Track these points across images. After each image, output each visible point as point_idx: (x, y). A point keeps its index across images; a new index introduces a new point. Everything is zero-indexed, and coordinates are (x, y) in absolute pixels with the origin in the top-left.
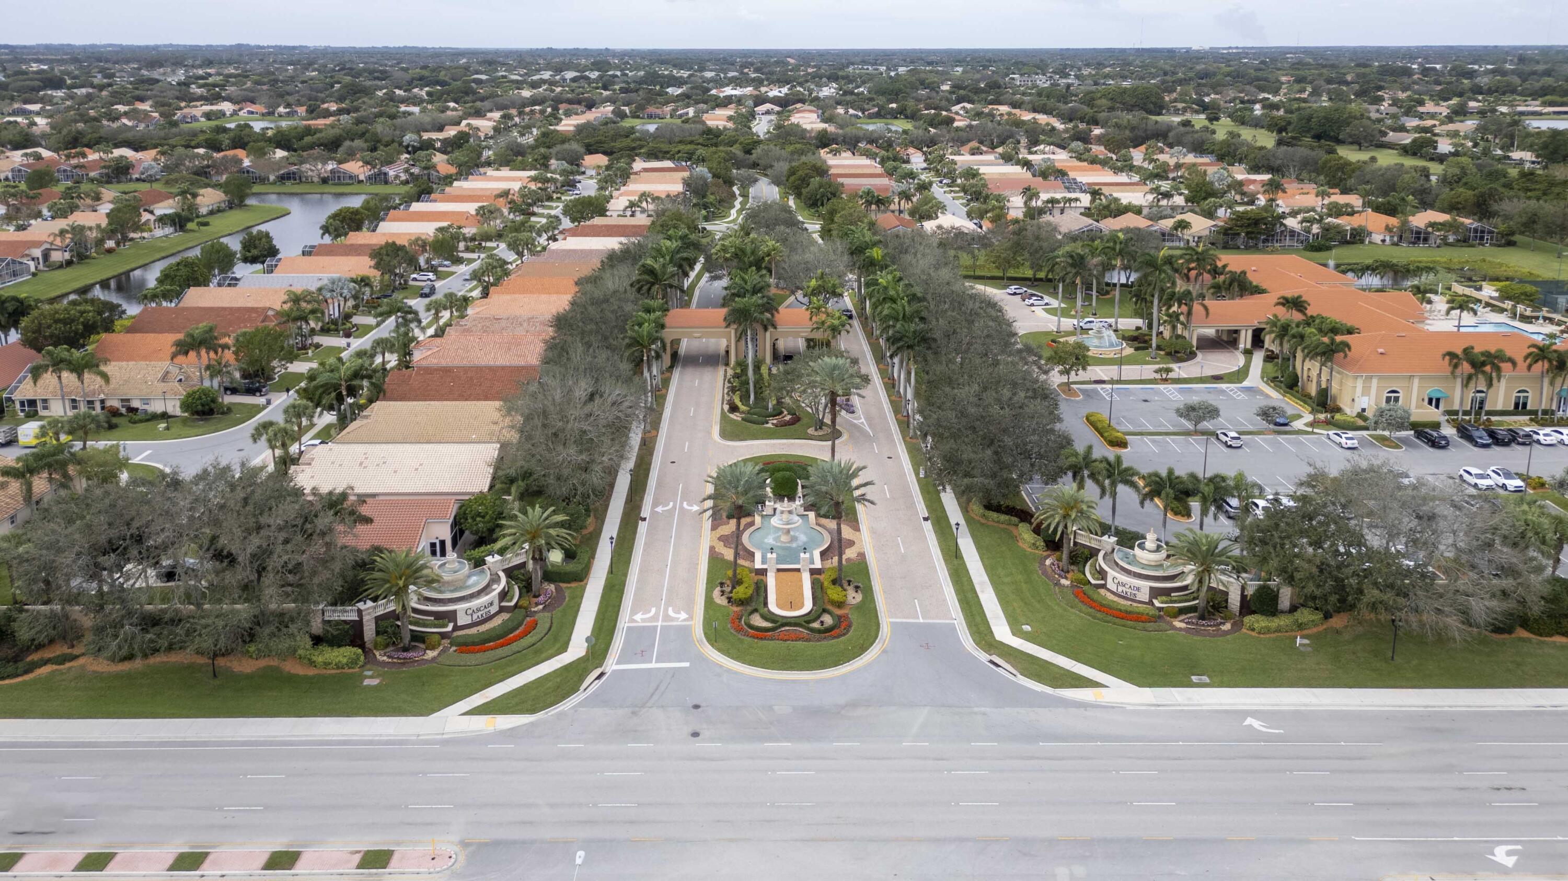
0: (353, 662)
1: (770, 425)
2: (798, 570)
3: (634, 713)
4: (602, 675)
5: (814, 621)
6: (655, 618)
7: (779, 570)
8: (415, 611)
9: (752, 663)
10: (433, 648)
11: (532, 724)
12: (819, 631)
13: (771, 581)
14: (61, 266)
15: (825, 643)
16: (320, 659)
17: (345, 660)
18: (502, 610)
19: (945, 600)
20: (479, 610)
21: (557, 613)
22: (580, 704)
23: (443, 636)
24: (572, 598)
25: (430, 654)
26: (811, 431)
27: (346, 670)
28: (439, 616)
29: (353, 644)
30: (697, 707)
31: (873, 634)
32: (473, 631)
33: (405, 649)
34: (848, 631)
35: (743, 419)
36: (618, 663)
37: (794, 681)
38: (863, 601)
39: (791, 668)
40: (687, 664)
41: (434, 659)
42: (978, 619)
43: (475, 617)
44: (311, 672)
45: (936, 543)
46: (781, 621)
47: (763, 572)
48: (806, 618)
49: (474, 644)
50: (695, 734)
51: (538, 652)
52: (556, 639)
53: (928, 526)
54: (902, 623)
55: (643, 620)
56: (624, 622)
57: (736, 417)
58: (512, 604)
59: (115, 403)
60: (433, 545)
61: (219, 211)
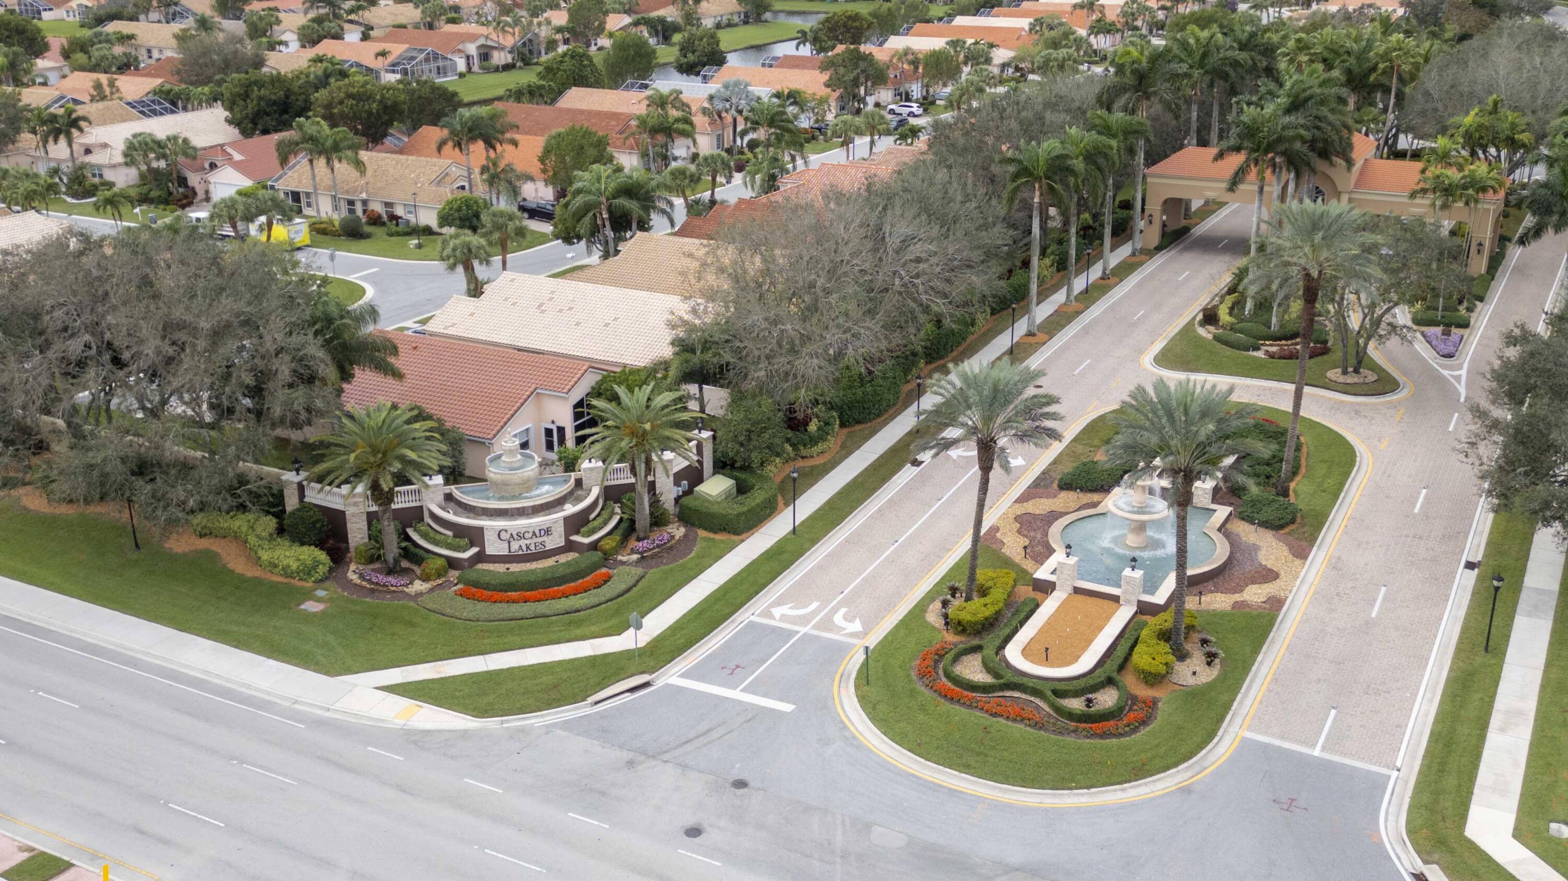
0: (307, 571)
1: (1260, 354)
2: (1116, 599)
3: (630, 764)
4: (647, 685)
5: (1076, 694)
6: (804, 620)
7: (1077, 591)
8: (433, 516)
9: (900, 739)
10: (425, 578)
11: (465, 734)
12: (1070, 715)
13: (1049, 606)
14: (497, 69)
15: (1070, 739)
16: (265, 556)
17: (294, 566)
18: (570, 546)
19: (1401, 727)
20: (521, 536)
21: (654, 573)
22: (566, 725)
23: (452, 563)
24: (701, 556)
25: (419, 586)
26: (1334, 374)
27: (296, 582)
28: (460, 531)
29: (320, 545)
30: (741, 784)
31: (1184, 749)
32: (500, 568)
33: (390, 572)
34: (1135, 730)
35: (1217, 338)
36: (684, 676)
37: (952, 792)
38: (1210, 686)
39: (966, 768)
40: (787, 707)
41: (420, 594)
42: (1451, 782)
43: (515, 546)
44: (251, 572)
45: (1462, 613)
46: (1009, 677)
47: (1046, 588)
48: (1061, 686)
49: (487, 586)
50: (694, 832)
51: (579, 624)
52: (618, 612)
53: (1466, 581)
54: (1266, 746)
55: (784, 618)
56: (750, 614)
57: (1207, 333)
58: (586, 540)
59: (377, 207)
60: (549, 432)
61: (730, 25)
